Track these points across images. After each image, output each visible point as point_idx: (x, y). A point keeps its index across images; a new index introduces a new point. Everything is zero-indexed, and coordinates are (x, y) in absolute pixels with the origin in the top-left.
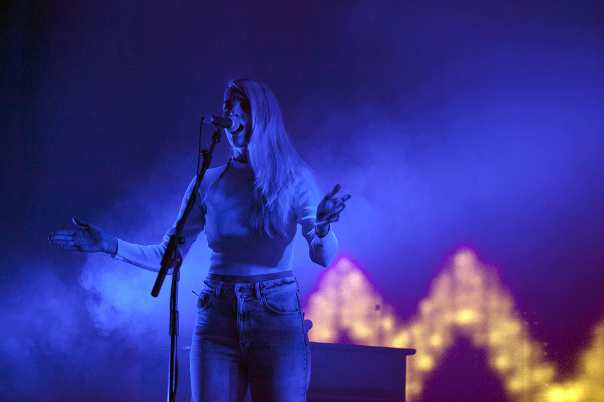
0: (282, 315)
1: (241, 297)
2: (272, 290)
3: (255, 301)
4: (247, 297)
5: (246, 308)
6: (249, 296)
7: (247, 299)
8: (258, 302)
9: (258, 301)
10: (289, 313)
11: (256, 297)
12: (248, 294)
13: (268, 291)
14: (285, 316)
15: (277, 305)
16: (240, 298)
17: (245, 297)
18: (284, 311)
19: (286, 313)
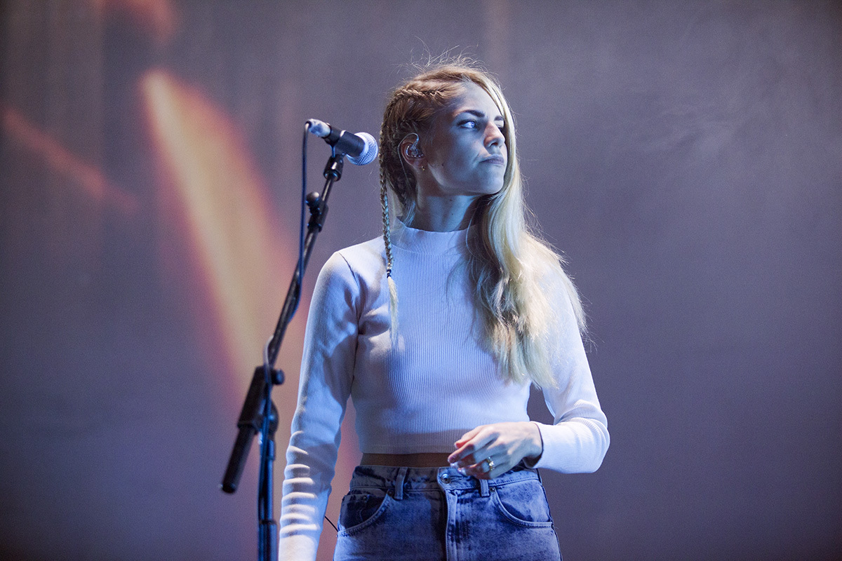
0: (529, 527)
1: (452, 492)
2: (506, 478)
3: (479, 500)
4: (462, 494)
5: (462, 515)
6: (467, 491)
7: (462, 497)
8: (485, 503)
9: (486, 499)
10: (539, 524)
11: (480, 492)
12: (465, 487)
13: (500, 479)
14: (534, 530)
15: (520, 508)
16: (451, 495)
17: (459, 492)
18: (530, 519)
19: (535, 524)
